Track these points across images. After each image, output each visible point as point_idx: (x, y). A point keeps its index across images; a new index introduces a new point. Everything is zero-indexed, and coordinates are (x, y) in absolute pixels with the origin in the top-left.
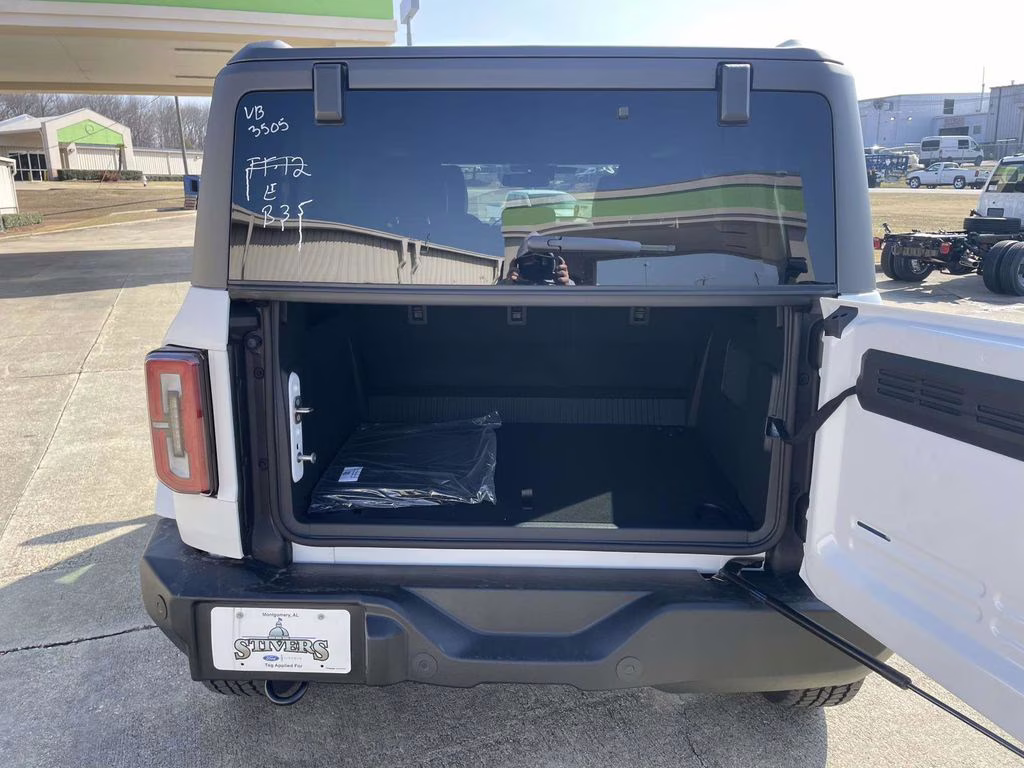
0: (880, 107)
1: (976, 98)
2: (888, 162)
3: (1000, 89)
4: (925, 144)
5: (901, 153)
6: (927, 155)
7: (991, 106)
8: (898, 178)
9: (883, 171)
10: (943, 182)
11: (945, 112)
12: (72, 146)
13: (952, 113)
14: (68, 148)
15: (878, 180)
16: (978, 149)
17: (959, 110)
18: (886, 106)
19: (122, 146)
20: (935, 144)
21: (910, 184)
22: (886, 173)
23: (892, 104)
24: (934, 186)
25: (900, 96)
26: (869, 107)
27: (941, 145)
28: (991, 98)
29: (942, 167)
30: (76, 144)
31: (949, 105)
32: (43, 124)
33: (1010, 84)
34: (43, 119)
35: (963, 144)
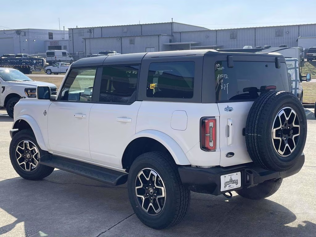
0: (19, 34)
1: (62, 33)
2: (35, 62)
3: (72, 29)
4: (48, 54)
5: (36, 57)
6: (50, 59)
7: (70, 37)
8: (40, 69)
9: (33, 66)
10: (61, 72)
11: (50, 38)
13: (53, 39)
15: (31, 70)
16: (70, 57)
17: (55, 37)
18: (22, 34)
20: (53, 54)
21: (46, 72)
22: (35, 67)
23: (25, 33)
24: (57, 73)
25: (28, 29)
26: (14, 33)
27: (55, 54)
28: (69, 34)
29: (60, 65)
31: (51, 35)
33: (76, 27)
35: (64, 54)
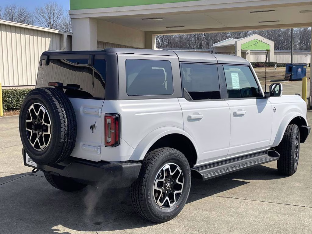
12: (249, 51)
14: (247, 52)
19: (269, 51)
30: (250, 50)
32: (236, 42)
34: (237, 40)
